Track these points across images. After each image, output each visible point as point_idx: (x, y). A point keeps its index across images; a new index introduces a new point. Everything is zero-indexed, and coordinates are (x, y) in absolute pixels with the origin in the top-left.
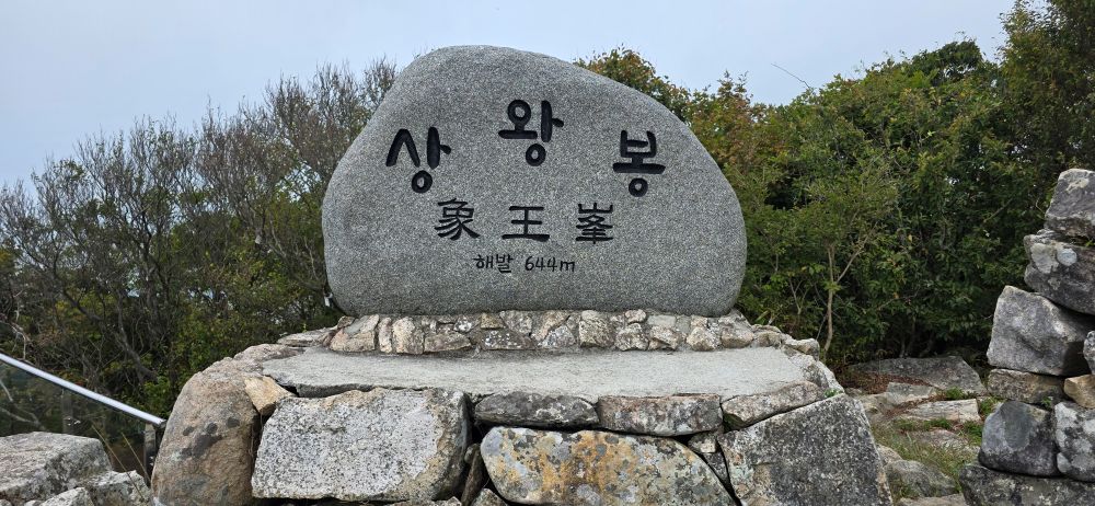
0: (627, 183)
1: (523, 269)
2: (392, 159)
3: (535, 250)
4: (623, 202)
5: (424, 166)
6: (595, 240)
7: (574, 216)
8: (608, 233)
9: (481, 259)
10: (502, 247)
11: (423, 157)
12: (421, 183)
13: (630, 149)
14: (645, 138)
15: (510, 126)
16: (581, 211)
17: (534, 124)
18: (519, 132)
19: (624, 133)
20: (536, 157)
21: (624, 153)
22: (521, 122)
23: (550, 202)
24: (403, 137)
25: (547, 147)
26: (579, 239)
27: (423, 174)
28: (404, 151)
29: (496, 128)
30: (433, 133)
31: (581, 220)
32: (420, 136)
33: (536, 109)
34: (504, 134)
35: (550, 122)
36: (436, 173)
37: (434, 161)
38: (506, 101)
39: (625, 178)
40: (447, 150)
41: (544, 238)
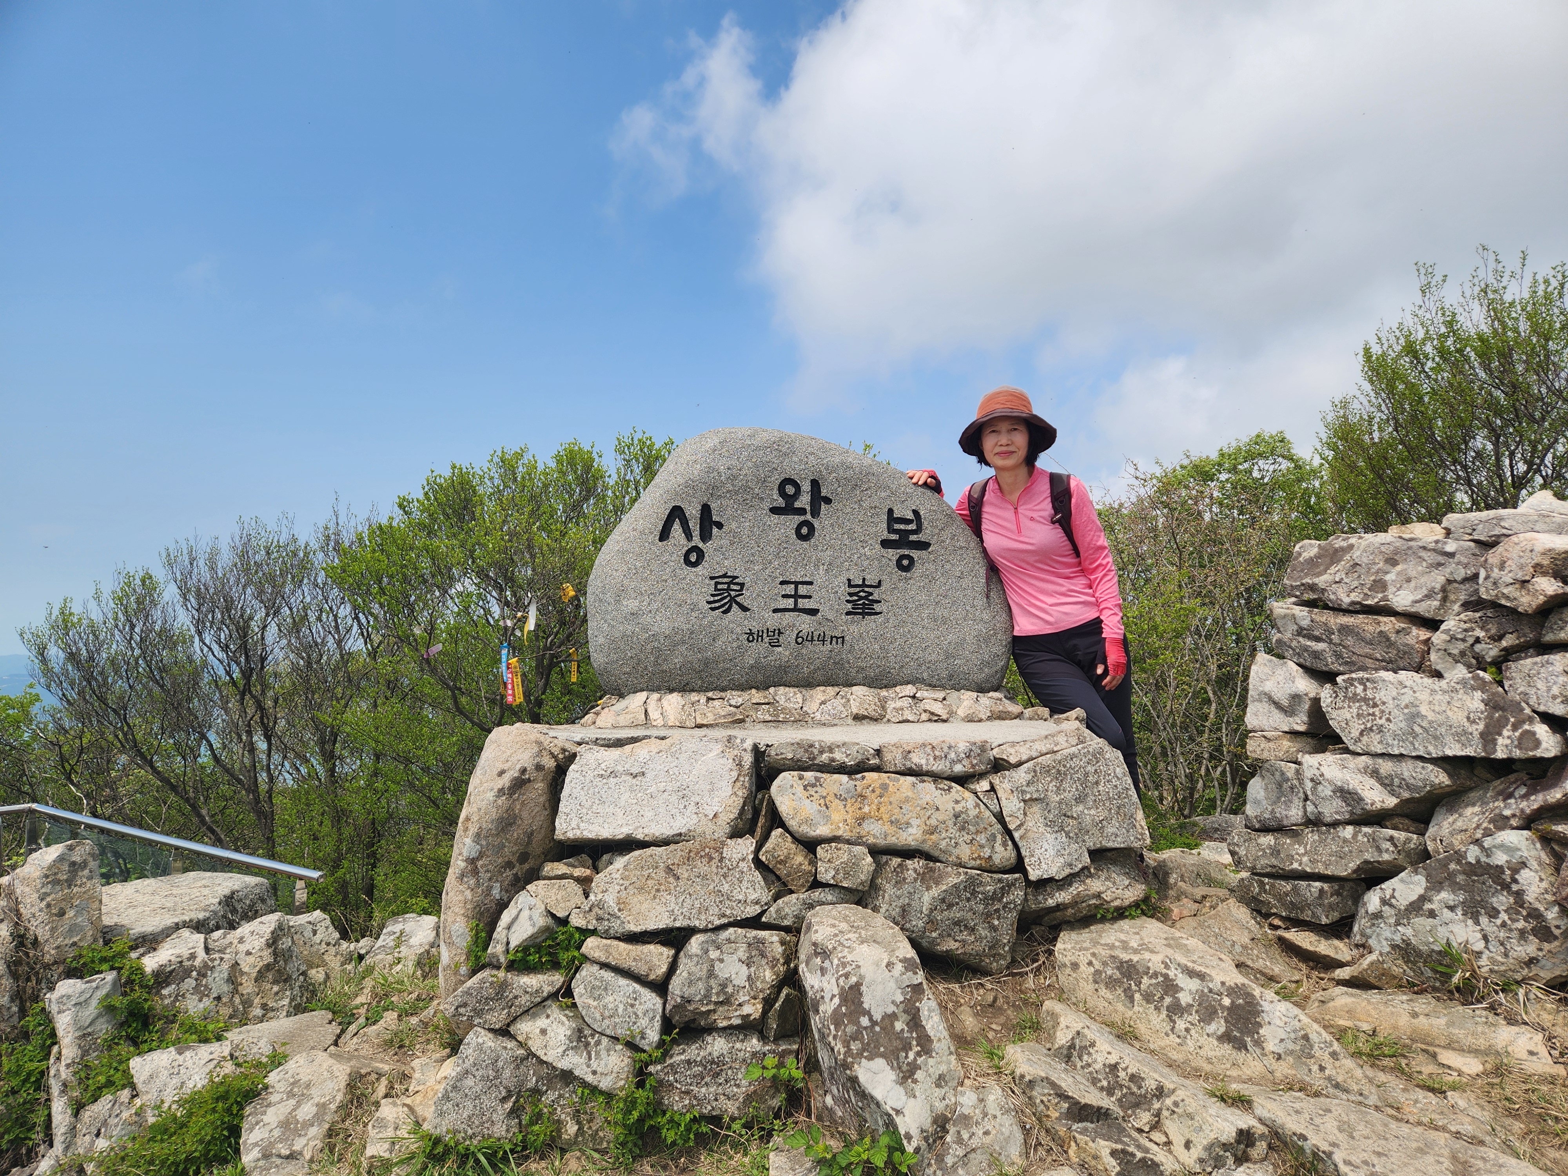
0: (895, 558)
1: (793, 643)
2: (664, 535)
3: (805, 624)
4: (891, 576)
5: (697, 541)
6: (863, 614)
7: (844, 589)
8: (877, 607)
9: (751, 634)
10: (773, 621)
11: (696, 533)
12: (693, 558)
13: (897, 526)
14: (910, 516)
15: (781, 502)
16: (850, 586)
17: (804, 501)
18: (788, 509)
19: (890, 511)
20: (806, 532)
21: (891, 530)
22: (790, 499)
23: (820, 577)
24: (676, 513)
25: (816, 523)
26: (848, 613)
27: (695, 549)
28: (677, 526)
29: (767, 505)
30: (706, 510)
31: (851, 594)
32: (693, 512)
33: (806, 487)
34: (775, 510)
35: (819, 499)
36: (707, 547)
37: (706, 536)
38: (777, 479)
39: (893, 554)
40: (720, 525)
41: (813, 612)
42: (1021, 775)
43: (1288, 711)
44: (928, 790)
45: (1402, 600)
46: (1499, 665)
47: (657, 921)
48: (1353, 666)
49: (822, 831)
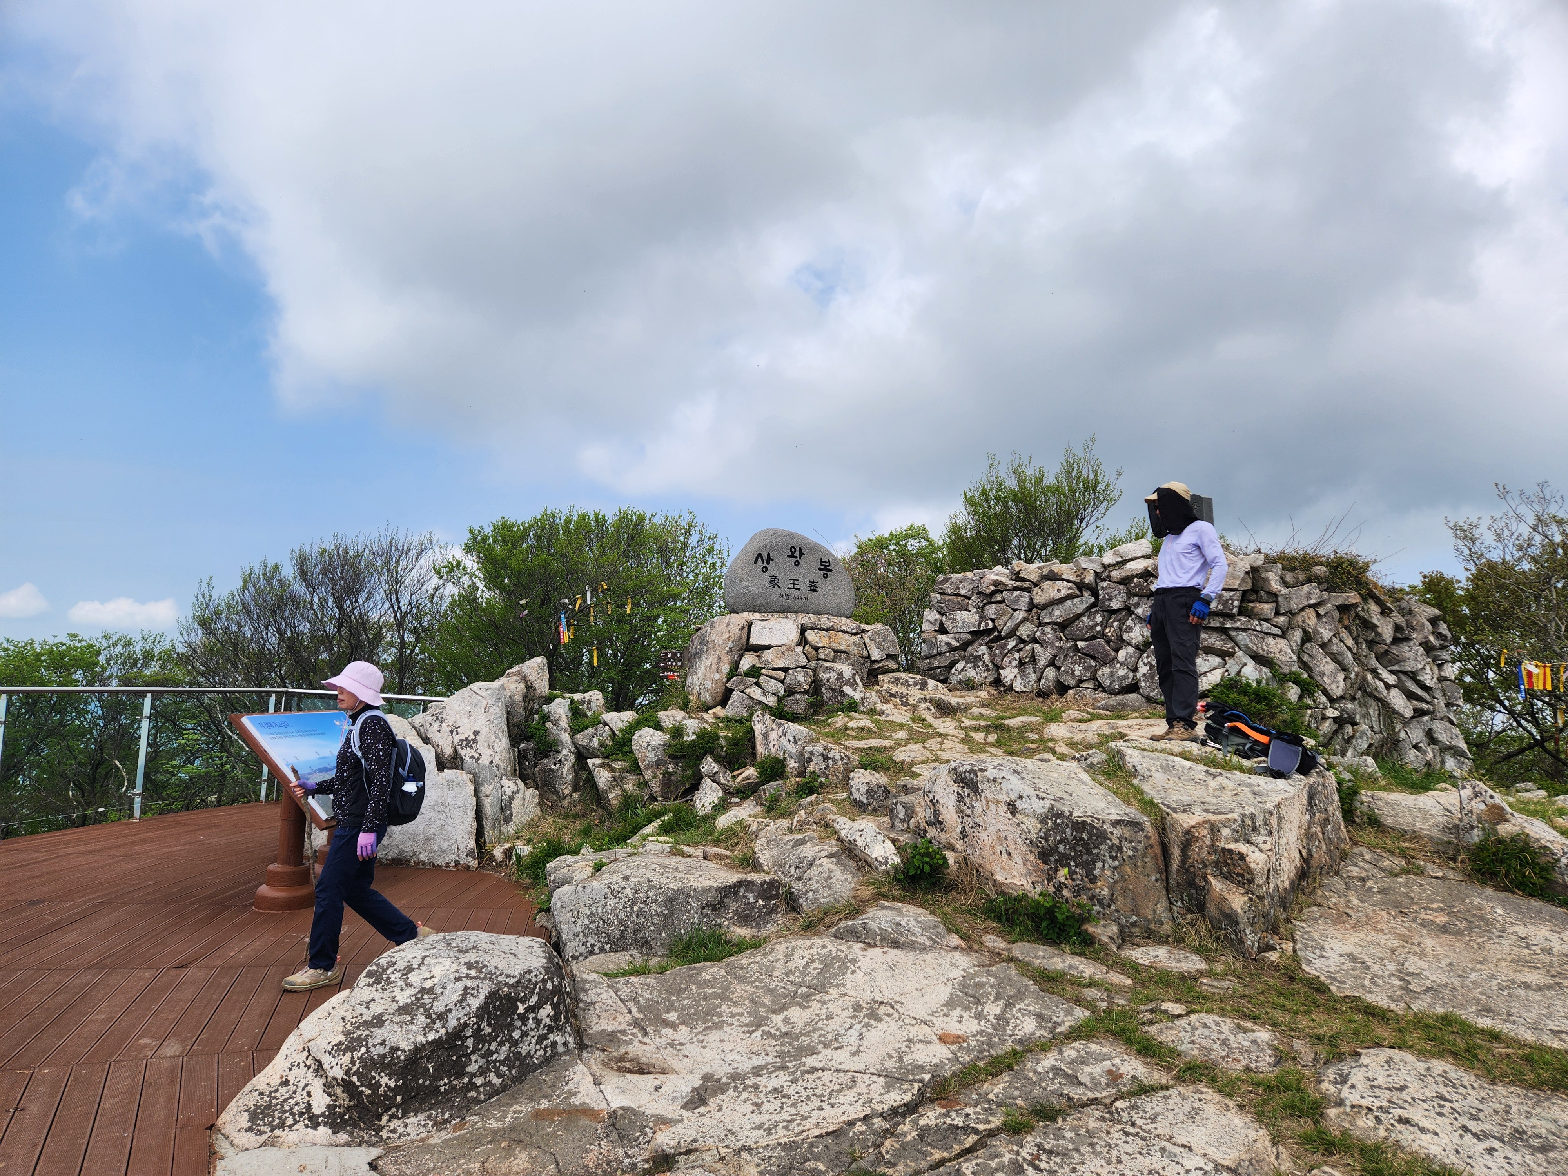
1: (793, 599)
2: (756, 562)
3: (796, 593)
4: (821, 580)
5: (765, 564)
6: (813, 591)
7: (808, 583)
8: (817, 589)
9: (781, 595)
10: (787, 591)
11: (765, 562)
12: (764, 570)
13: (823, 564)
14: (827, 561)
15: (790, 554)
16: (810, 582)
17: (797, 554)
18: (792, 556)
19: (821, 559)
20: (797, 564)
21: (821, 565)
22: (793, 553)
23: (801, 578)
24: (760, 555)
25: (800, 561)
26: (809, 591)
27: (765, 567)
28: (760, 559)
29: (786, 554)
30: (769, 554)
31: (810, 585)
32: (765, 555)
33: (798, 549)
34: (788, 556)
35: (801, 554)
36: (769, 567)
37: (768, 563)
38: (789, 546)
39: (822, 573)
40: (773, 560)
41: (799, 589)
42: (869, 633)
43: (934, 624)
44: (847, 636)
45: (963, 592)
46: (983, 607)
47: (781, 664)
48: (950, 610)
49: (821, 645)
